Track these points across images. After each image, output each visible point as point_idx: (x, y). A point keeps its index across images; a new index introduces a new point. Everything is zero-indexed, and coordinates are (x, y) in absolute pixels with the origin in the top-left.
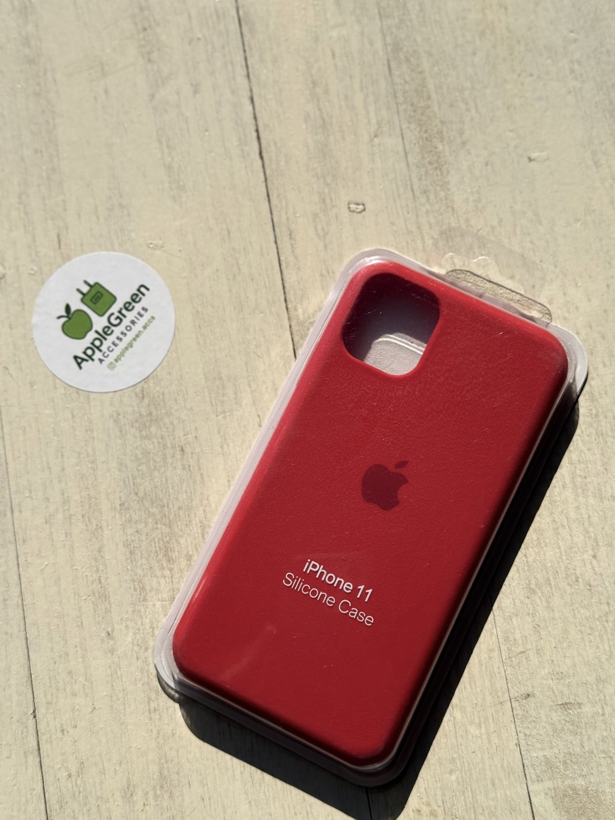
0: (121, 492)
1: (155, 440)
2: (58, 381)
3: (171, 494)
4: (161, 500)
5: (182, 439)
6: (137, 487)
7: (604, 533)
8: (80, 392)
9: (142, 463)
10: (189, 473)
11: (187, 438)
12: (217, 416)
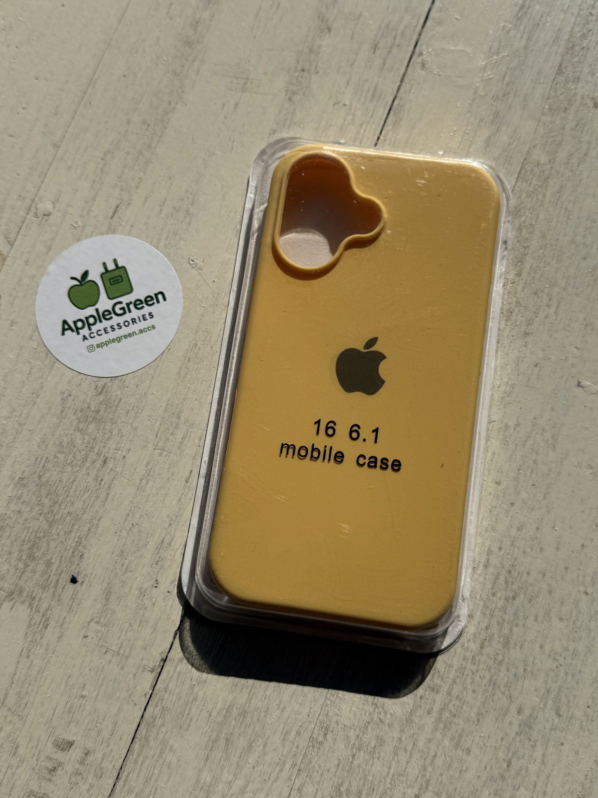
0: (27, 466)
1: (87, 438)
2: (36, 334)
3: (70, 495)
4: (58, 496)
5: (111, 451)
6: (45, 470)
7: (439, 780)
8: (49, 355)
9: (63, 452)
10: (98, 486)
11: (116, 453)
12: (155, 449)
